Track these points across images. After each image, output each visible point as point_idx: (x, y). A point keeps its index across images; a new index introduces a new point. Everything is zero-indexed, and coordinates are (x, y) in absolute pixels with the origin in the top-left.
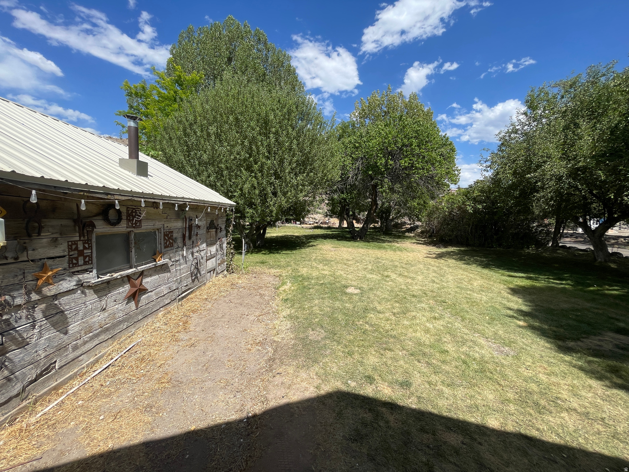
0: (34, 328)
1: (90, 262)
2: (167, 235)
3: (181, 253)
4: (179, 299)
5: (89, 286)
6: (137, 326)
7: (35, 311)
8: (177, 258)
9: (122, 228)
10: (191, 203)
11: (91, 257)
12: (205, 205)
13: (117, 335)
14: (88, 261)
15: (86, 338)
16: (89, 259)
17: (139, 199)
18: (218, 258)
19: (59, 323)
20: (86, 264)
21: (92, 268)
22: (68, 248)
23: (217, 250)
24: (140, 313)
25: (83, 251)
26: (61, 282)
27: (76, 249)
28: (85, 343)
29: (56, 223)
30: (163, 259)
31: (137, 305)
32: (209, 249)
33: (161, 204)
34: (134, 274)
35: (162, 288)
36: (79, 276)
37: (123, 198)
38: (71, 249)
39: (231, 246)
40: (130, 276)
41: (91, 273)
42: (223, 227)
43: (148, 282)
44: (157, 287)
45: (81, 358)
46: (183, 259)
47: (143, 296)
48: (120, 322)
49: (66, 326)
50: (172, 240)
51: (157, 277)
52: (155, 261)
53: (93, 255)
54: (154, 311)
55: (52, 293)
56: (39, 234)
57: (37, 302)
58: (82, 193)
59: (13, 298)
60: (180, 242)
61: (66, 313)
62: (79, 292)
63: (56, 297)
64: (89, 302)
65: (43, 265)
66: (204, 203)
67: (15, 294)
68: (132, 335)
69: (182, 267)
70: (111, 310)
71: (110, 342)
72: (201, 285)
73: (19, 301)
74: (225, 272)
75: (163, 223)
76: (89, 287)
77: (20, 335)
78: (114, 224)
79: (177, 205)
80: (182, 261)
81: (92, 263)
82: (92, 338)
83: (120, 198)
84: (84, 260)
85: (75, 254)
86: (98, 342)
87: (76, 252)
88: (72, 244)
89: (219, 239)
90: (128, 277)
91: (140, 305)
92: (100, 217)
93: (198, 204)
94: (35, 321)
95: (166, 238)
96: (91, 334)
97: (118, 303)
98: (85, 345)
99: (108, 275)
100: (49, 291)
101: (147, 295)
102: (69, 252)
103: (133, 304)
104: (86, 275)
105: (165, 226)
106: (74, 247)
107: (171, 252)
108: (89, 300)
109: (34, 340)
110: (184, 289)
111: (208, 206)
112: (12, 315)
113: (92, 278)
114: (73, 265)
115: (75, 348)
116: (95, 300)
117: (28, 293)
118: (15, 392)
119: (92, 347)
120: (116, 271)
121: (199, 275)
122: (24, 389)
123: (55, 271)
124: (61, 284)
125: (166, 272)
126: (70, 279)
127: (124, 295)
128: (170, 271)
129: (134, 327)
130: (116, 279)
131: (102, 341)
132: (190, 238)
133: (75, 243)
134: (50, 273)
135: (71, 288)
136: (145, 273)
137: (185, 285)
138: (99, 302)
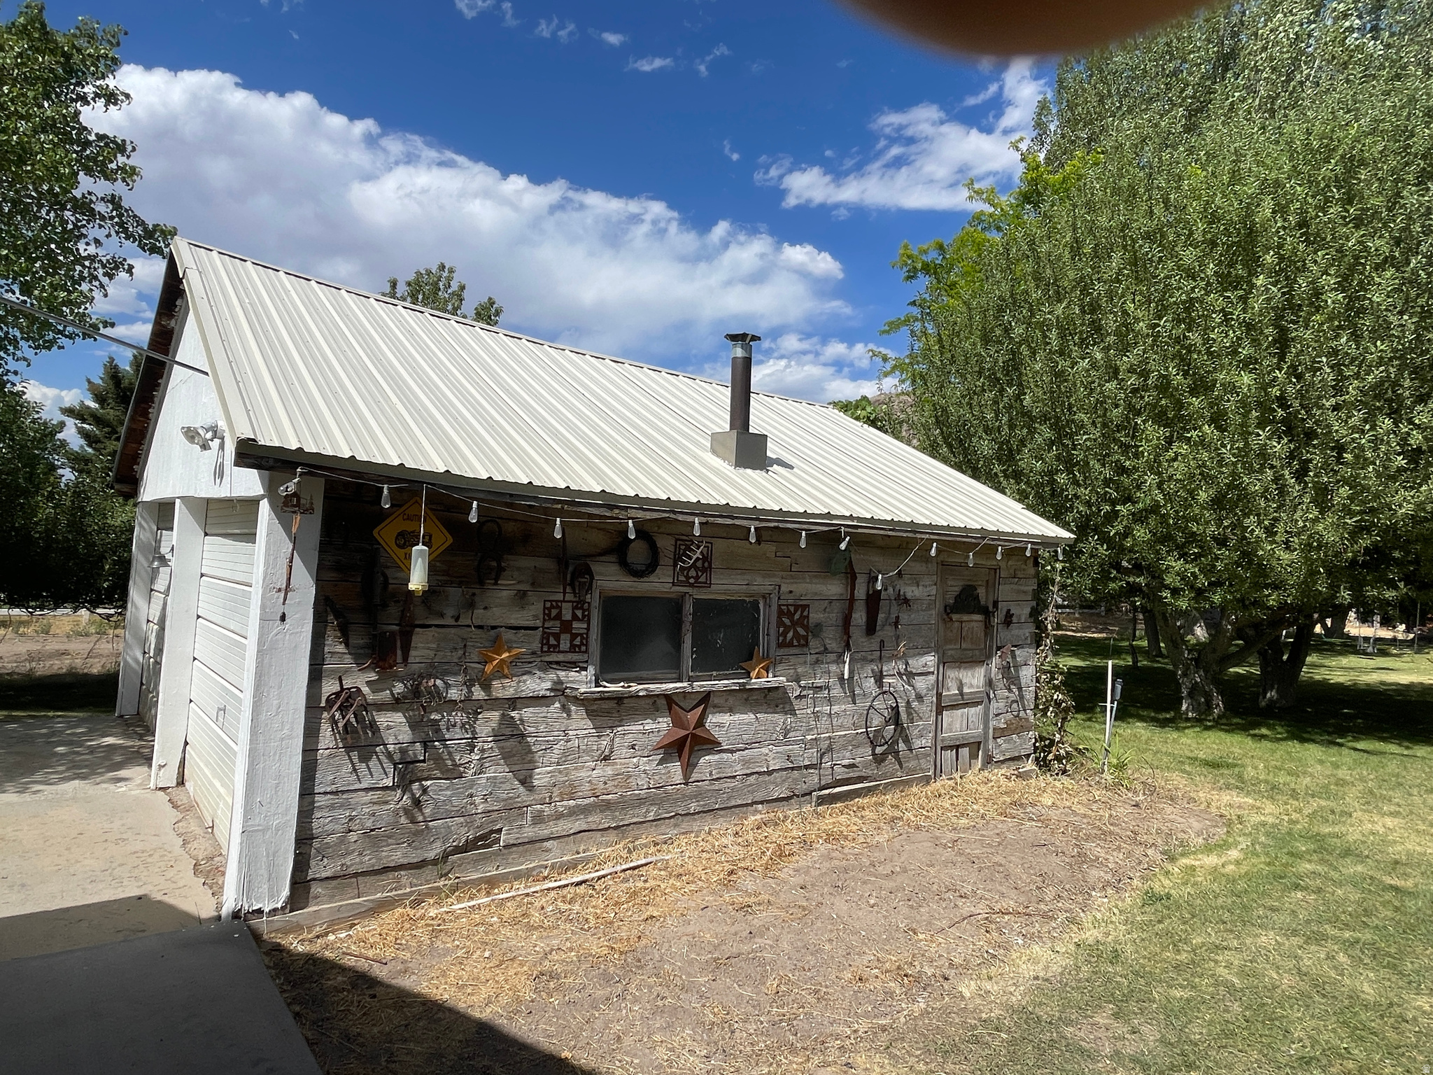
0: (472, 751)
1: (583, 648)
2: (790, 615)
3: (833, 668)
4: (819, 797)
5: (575, 697)
6: (685, 826)
7: (477, 719)
8: (819, 682)
9: (660, 583)
10: (860, 530)
11: (585, 638)
12: (919, 536)
13: (630, 828)
14: (579, 646)
15: (562, 806)
16: (581, 642)
17: (690, 519)
18: (993, 711)
19: (514, 756)
20: (575, 652)
21: (587, 662)
22: (544, 614)
23: (990, 683)
24: (695, 797)
25: (570, 623)
26: (525, 677)
27: (558, 617)
28: (559, 816)
29: (527, 562)
30: (771, 675)
31: (687, 775)
32: (952, 674)
33: (753, 530)
34: (685, 694)
35: (764, 750)
36: (558, 672)
37: (649, 516)
38: (549, 615)
39: (1053, 678)
40: (675, 698)
41: (584, 673)
42: (1022, 611)
43: (720, 723)
44: (748, 745)
45: (548, 844)
46: (843, 688)
47: (707, 758)
48: (641, 801)
49: (527, 766)
50: (806, 628)
51: (750, 717)
52: (748, 675)
53: (590, 636)
54: (733, 803)
55: (510, 693)
56: (496, 579)
57: (483, 703)
58: (559, 506)
59: (448, 686)
60: (831, 638)
61: (529, 739)
62: (557, 705)
63: (514, 703)
64: (575, 733)
65: (497, 638)
66: (915, 532)
67: (451, 680)
68: (665, 843)
69: (835, 708)
70: (621, 764)
71: (612, 836)
72: (912, 781)
73: (454, 694)
74: (1030, 765)
75: (777, 580)
76: (577, 700)
77: (450, 754)
78: (638, 574)
79: (804, 533)
80: (836, 691)
81: (586, 652)
82: (573, 812)
83: (640, 514)
84: (571, 642)
85: (555, 626)
86: (584, 827)
87: (558, 623)
88: (552, 607)
89: (999, 648)
90: (669, 701)
91: (695, 776)
92: (613, 558)
93: (890, 533)
94: (476, 738)
95: (787, 621)
96: (572, 803)
97: (639, 753)
98: (558, 822)
99: (622, 684)
100: (505, 689)
101: (717, 757)
102: (544, 620)
103: (676, 768)
104: (573, 675)
105: (784, 588)
106: (554, 612)
107: (801, 659)
108: (574, 727)
109: (471, 772)
110: (840, 773)
111: (934, 541)
112: (443, 716)
113: (582, 681)
114: (549, 648)
115: (538, 819)
116: (587, 732)
117: (469, 684)
118: (431, 855)
119: (572, 832)
120: (640, 681)
121: (902, 746)
122: (446, 856)
123: (515, 652)
124: (525, 681)
125: (778, 709)
126: (543, 675)
127: (655, 739)
128: (793, 712)
129: (676, 825)
130: (636, 696)
131: (594, 827)
132: (871, 629)
133: (557, 605)
134: (505, 655)
135: (541, 693)
136: (714, 700)
137: (846, 762)
138: (596, 739)
